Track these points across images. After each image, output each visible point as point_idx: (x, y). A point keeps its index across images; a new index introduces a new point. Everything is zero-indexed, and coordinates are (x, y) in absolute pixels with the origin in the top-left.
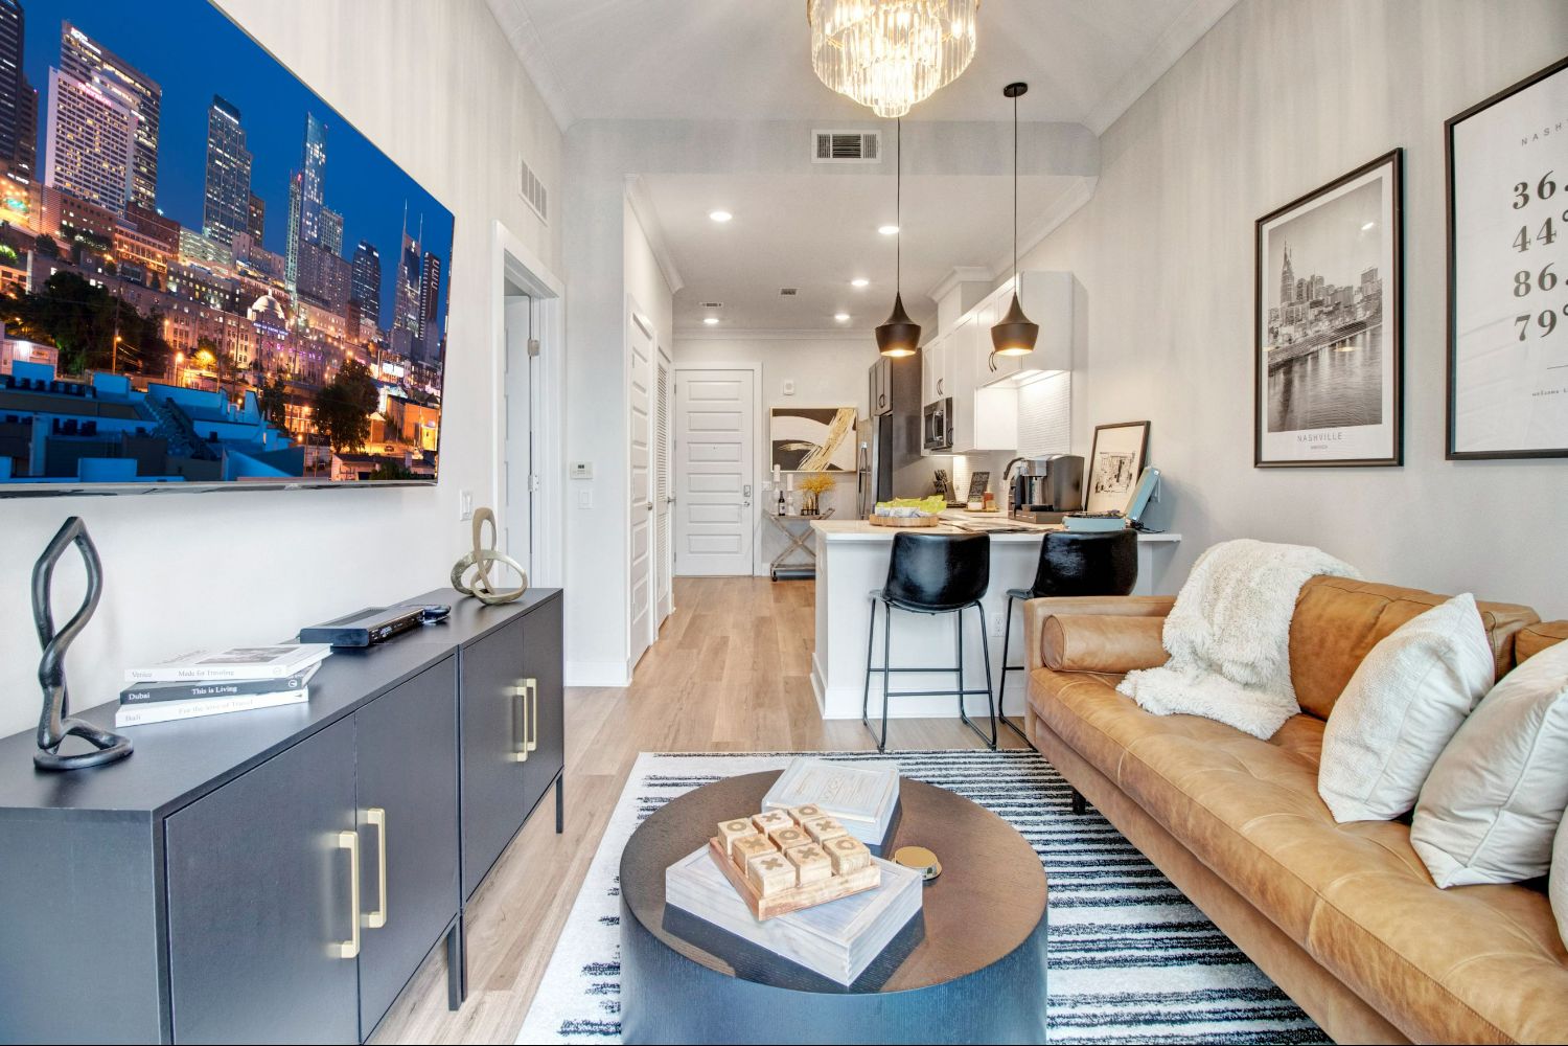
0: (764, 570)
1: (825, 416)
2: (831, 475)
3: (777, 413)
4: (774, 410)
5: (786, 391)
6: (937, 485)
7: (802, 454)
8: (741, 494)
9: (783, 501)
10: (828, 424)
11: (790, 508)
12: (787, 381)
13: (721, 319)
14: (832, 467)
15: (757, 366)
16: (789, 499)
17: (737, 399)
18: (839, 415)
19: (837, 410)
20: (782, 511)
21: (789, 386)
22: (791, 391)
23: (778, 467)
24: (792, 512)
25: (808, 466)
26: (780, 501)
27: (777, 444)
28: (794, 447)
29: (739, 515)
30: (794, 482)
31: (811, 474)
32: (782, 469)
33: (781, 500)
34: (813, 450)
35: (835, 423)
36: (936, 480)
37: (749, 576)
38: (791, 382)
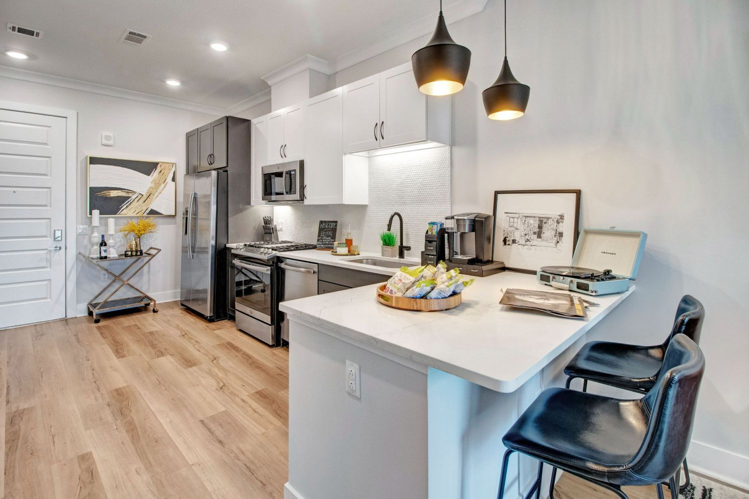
0: (80, 311)
1: (147, 168)
2: (152, 220)
3: (94, 161)
4: (91, 158)
5: (105, 142)
6: (265, 228)
7: (122, 200)
8: (50, 240)
9: (106, 245)
10: (148, 174)
11: (112, 250)
12: (105, 133)
13: (31, 56)
14: (153, 212)
15: (71, 114)
16: (110, 242)
17: (46, 144)
18: (159, 169)
19: (157, 164)
20: (103, 254)
21: (108, 138)
22: (110, 142)
23: (96, 212)
24: (113, 253)
25: (127, 211)
26: (101, 245)
27: (93, 190)
28: (113, 194)
29: (49, 261)
30: (116, 225)
31: (131, 218)
32: (101, 214)
33: (103, 244)
34: (134, 197)
35: (155, 174)
36: (264, 224)
37: (61, 320)
38: (111, 135)
